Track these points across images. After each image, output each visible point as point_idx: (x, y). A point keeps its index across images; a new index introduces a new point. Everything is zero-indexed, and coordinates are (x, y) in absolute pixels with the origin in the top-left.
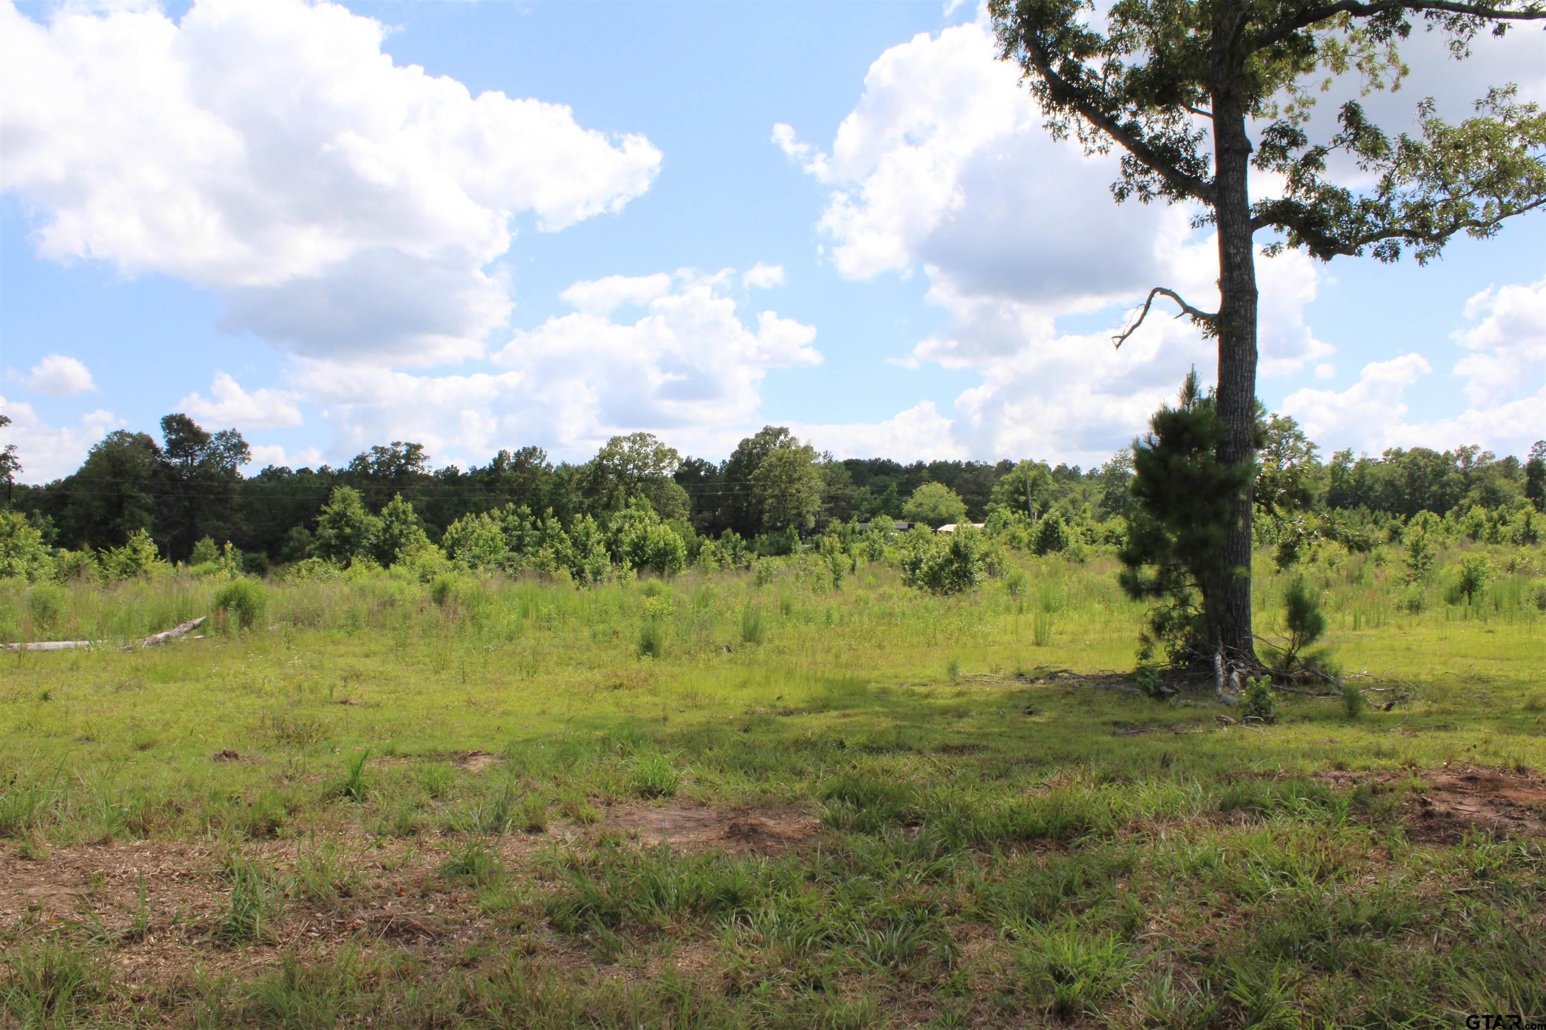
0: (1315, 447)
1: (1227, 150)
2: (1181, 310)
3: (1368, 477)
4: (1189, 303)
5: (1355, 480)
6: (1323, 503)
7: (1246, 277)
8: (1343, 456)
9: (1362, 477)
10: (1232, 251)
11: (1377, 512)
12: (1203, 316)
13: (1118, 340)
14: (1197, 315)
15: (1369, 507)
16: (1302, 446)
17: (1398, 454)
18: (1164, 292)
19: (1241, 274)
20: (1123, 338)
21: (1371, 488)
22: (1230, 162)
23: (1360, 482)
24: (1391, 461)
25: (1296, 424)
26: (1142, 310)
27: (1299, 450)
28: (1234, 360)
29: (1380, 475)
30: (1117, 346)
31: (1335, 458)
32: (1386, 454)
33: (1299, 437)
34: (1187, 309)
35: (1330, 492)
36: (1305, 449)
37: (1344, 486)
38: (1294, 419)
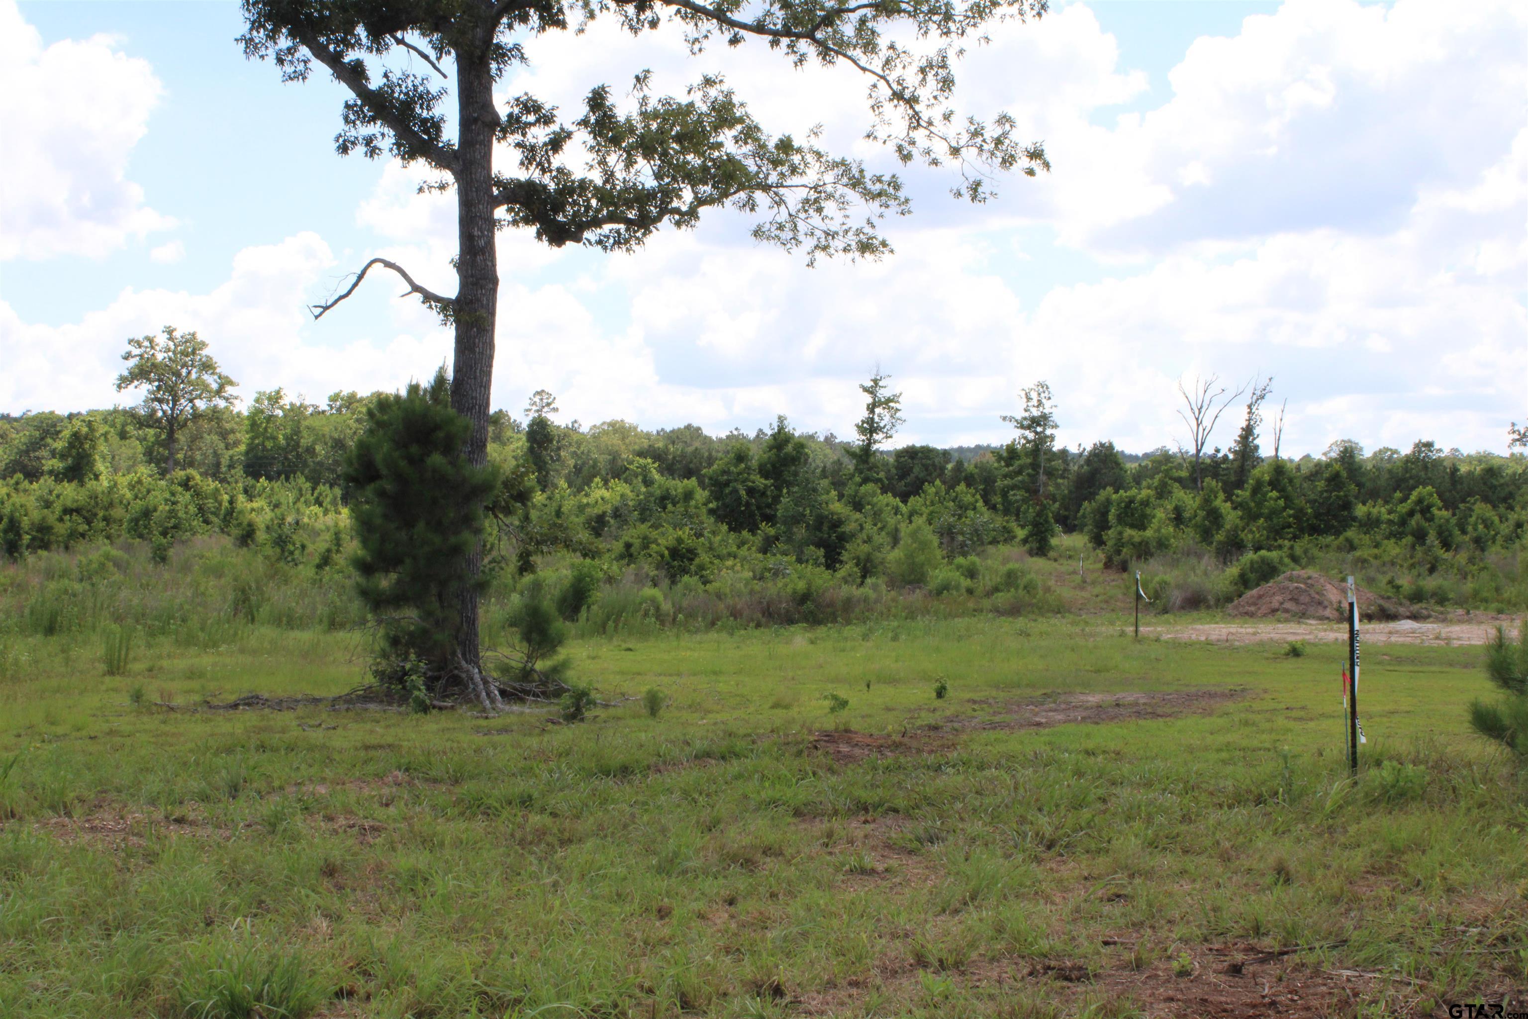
0: (231, 383)
1: (476, 120)
2: (409, 289)
3: (305, 433)
4: (418, 282)
5: (286, 438)
6: (239, 471)
7: (490, 264)
8: (270, 398)
9: (297, 432)
10: (476, 233)
11: (321, 488)
12: (438, 299)
13: (318, 311)
14: (428, 297)
15: (308, 479)
16: (212, 381)
17: (351, 401)
18: (388, 265)
19: (485, 260)
20: (326, 308)
21: (310, 450)
22: (478, 134)
23: (293, 440)
24: (339, 410)
25: (203, 345)
26: (354, 279)
27: (206, 387)
28: (474, 352)
29: (326, 430)
30: (317, 317)
31: (257, 401)
32: (334, 398)
33: (208, 366)
34: (416, 288)
35: (247, 453)
36: (214, 386)
37: (269, 444)
38: (200, 337)
